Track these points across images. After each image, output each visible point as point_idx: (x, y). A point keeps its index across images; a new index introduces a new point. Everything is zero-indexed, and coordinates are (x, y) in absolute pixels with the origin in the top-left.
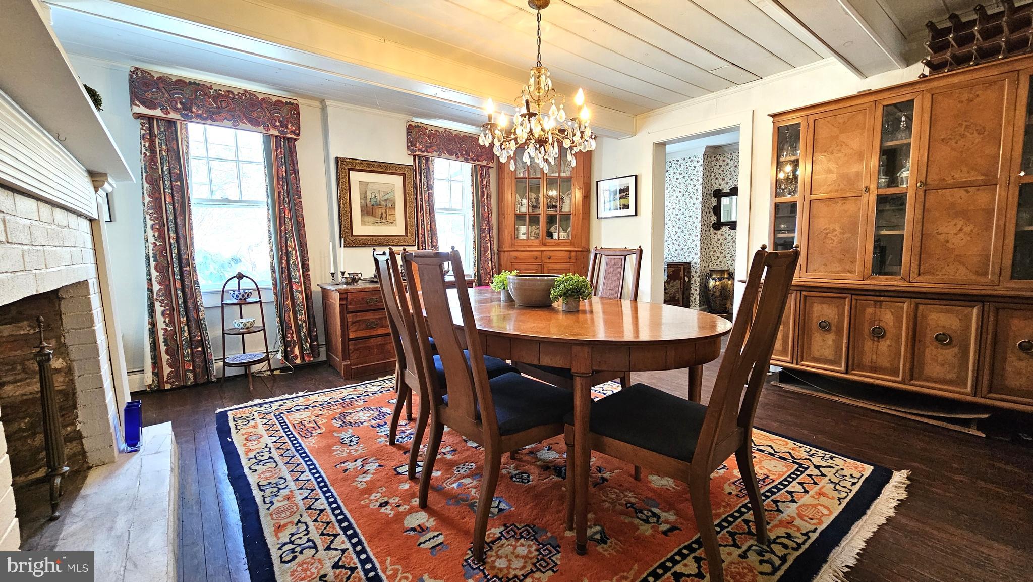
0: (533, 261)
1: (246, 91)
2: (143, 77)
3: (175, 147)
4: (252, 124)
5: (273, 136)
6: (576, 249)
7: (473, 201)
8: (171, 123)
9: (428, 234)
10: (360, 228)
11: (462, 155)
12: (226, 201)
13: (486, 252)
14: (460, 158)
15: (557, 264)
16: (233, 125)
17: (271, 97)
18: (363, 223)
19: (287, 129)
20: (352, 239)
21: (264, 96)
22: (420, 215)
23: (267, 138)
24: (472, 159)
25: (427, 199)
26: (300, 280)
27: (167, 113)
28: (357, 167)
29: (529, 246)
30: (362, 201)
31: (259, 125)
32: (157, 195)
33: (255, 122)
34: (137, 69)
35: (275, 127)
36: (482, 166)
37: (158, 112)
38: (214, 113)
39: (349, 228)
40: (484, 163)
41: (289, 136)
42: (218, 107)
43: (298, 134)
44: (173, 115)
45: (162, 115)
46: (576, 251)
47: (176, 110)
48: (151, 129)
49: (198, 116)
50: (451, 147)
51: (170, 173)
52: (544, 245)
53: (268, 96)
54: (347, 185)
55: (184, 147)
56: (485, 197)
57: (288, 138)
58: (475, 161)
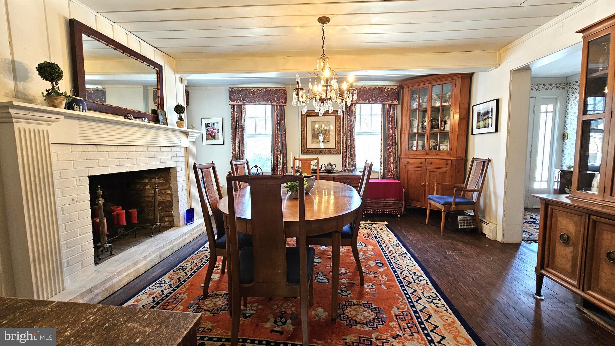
0: (420, 165)
1: (264, 88)
2: (232, 90)
3: (241, 115)
4: (266, 102)
5: (275, 105)
6: (452, 158)
7: (382, 127)
8: (240, 106)
9: (348, 148)
10: (311, 145)
11: (373, 100)
12: (260, 135)
13: (390, 158)
14: (371, 102)
15: (436, 168)
16: (259, 103)
17: (273, 88)
18: (313, 142)
19: (280, 101)
20: (306, 150)
21: (271, 89)
22: (344, 137)
23: (273, 106)
24: (380, 101)
25: (349, 128)
26: (281, 169)
27: (238, 102)
28: (310, 115)
29: (417, 155)
30: (313, 131)
31: (268, 102)
32: (234, 134)
33: (267, 101)
34: (230, 88)
35: (274, 101)
36: (389, 105)
37: (235, 103)
38: (252, 100)
39: (305, 145)
40: (390, 102)
41: (280, 104)
42: (254, 97)
43: (285, 102)
44: (240, 103)
45: (237, 104)
46: (452, 160)
47: (240, 101)
48: (234, 109)
49: (248, 102)
50: (365, 96)
51: (239, 125)
52: (428, 154)
53: (272, 88)
54: (305, 124)
55: (244, 114)
56: (391, 124)
57: (281, 105)
58: (382, 102)
